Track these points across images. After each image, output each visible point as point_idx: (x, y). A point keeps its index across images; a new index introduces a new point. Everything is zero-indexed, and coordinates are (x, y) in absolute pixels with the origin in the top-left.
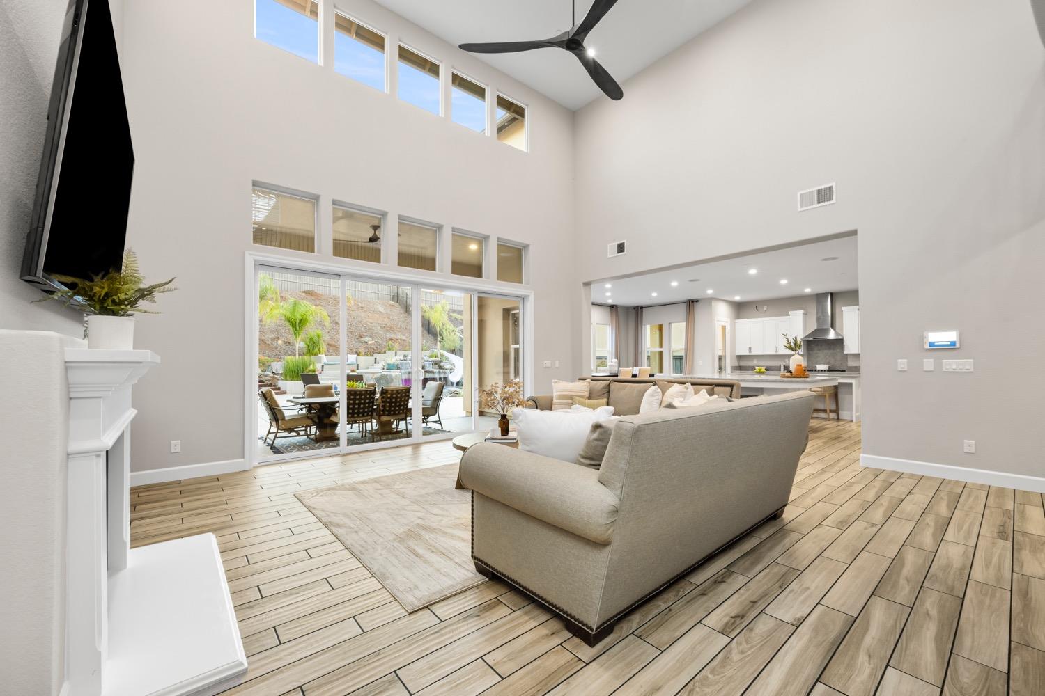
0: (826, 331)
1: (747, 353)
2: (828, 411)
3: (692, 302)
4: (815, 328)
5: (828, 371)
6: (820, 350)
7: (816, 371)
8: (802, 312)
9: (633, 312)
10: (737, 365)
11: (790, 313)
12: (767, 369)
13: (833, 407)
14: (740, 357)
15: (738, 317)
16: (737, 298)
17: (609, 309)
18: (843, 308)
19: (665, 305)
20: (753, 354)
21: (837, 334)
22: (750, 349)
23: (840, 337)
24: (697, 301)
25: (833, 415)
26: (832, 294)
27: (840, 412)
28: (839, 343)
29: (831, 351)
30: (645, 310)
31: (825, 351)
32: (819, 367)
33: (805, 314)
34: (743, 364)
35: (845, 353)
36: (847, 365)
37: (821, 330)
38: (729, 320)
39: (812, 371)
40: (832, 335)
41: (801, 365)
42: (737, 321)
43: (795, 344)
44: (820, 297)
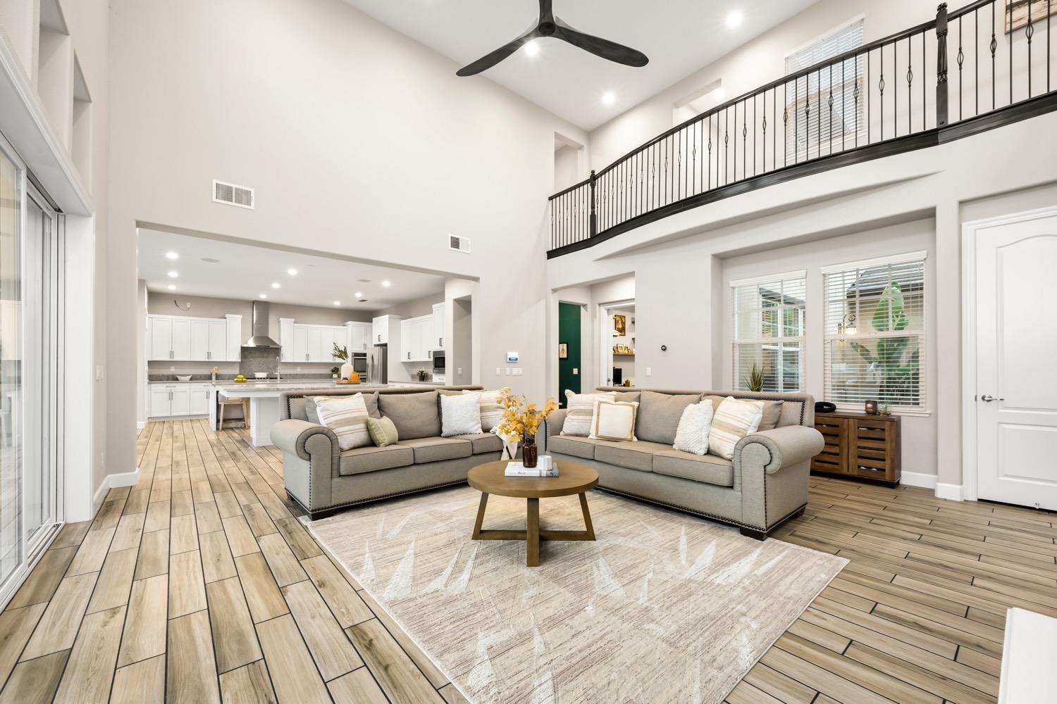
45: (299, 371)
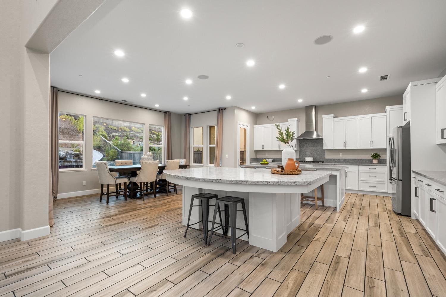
0: (312, 133)
1: (261, 149)
2: (316, 199)
3: (222, 110)
4: (305, 131)
5: (313, 162)
6: (307, 147)
7: (305, 162)
8: (296, 119)
9: (184, 118)
10: (255, 158)
11: (289, 120)
12: (273, 161)
13: (320, 195)
14: (257, 152)
15: (256, 124)
16: (253, 108)
17: (163, 114)
18: (323, 116)
19: (204, 112)
20: (265, 149)
21: (318, 135)
22: (263, 146)
23: (320, 137)
24: (225, 109)
25: (319, 203)
26: (316, 107)
27: (325, 200)
28: (320, 141)
29: (315, 148)
30: (192, 116)
31: (311, 148)
32: (308, 159)
33: (298, 121)
34: (259, 156)
35: (324, 149)
36: (325, 158)
37: (308, 133)
38: (249, 125)
39: (302, 162)
40: (315, 136)
41: (292, 159)
42: (255, 126)
43: (287, 135)
44: (308, 109)
45: (341, 156)
